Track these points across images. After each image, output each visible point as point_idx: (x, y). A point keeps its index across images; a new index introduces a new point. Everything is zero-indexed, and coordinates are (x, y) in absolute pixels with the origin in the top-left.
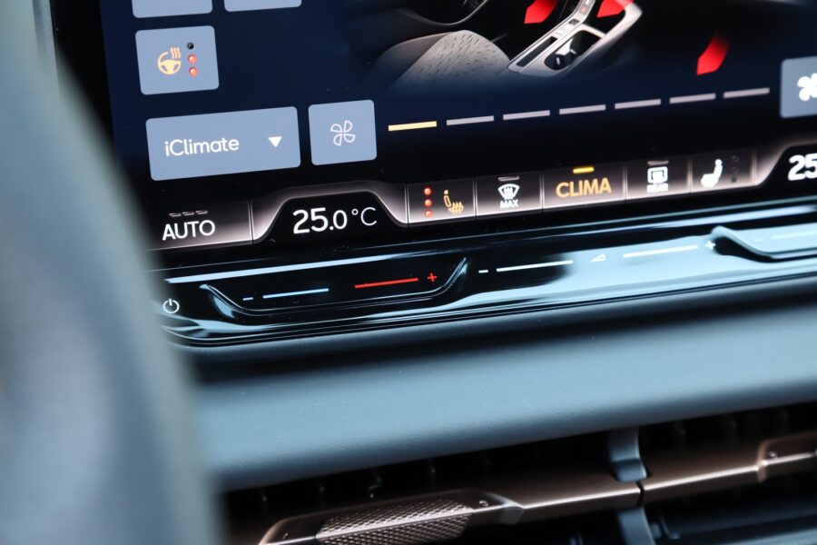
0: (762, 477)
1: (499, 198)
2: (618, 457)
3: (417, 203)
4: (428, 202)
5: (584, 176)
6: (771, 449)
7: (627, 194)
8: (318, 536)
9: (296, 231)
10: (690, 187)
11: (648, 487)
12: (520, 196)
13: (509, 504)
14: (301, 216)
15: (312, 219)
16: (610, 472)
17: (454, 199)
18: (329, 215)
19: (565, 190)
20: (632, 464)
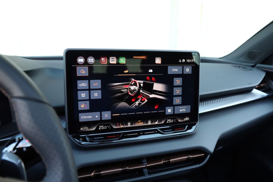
0: (162, 164)
1: (128, 125)
4: (118, 125)
5: (139, 122)
6: (164, 160)
7: (145, 124)
8: (101, 173)
10: (154, 124)
11: (147, 166)
12: (131, 125)
13: (128, 168)
14: (100, 127)
16: (142, 163)
17: (122, 125)
18: (104, 127)
19: (137, 124)
20: (145, 162)
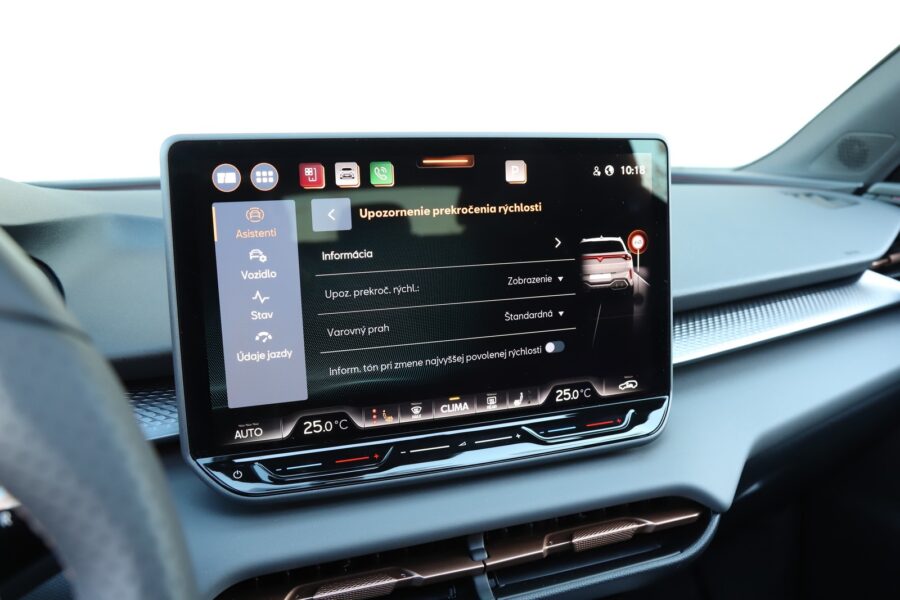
0: (545, 555)
1: (411, 414)
2: (473, 548)
3: (369, 417)
4: (375, 417)
6: (550, 539)
7: (476, 410)
9: (305, 433)
10: (508, 406)
11: (488, 564)
12: (423, 412)
13: (416, 575)
14: (308, 425)
15: (314, 426)
16: (469, 556)
17: (388, 415)
18: (322, 424)
19: (445, 409)
20: (481, 550)
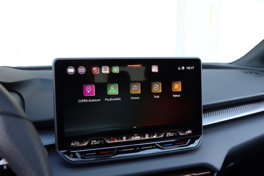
1: (123, 139)
3: (110, 140)
4: (112, 140)
7: (143, 139)
9: (92, 144)
10: (152, 138)
12: (126, 139)
14: (92, 142)
15: (94, 142)
17: (116, 139)
18: (97, 141)
19: (133, 138)
